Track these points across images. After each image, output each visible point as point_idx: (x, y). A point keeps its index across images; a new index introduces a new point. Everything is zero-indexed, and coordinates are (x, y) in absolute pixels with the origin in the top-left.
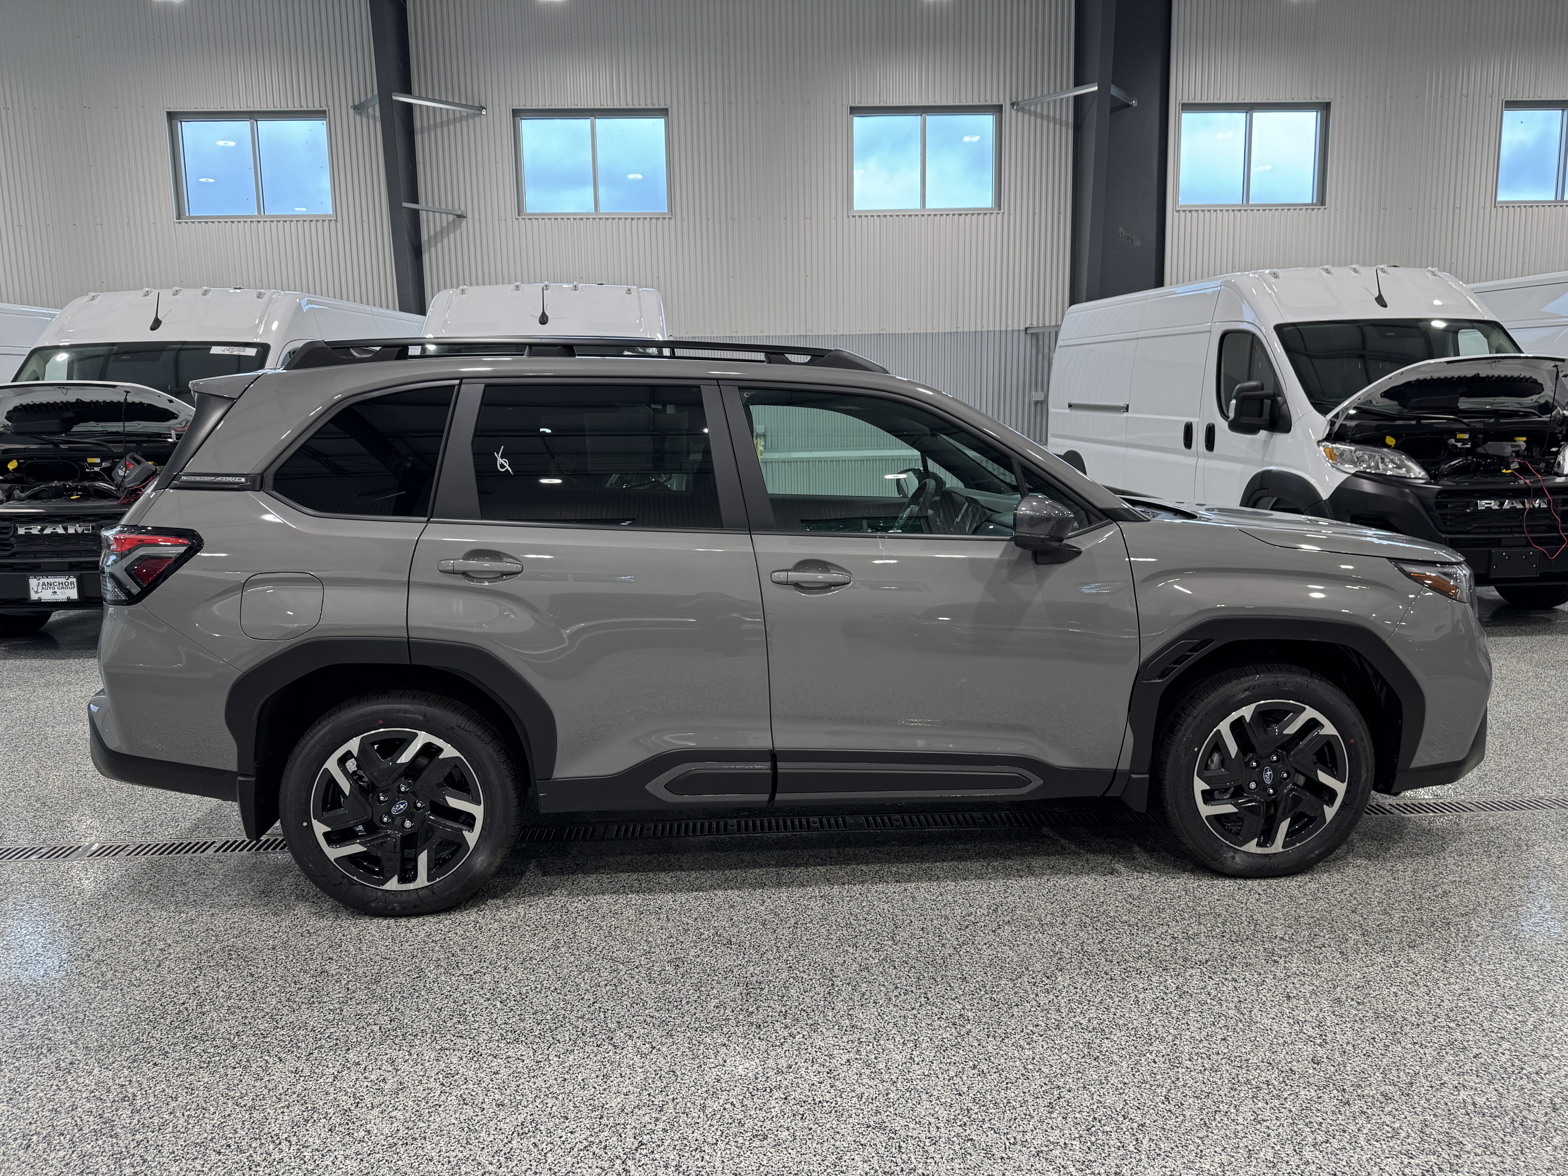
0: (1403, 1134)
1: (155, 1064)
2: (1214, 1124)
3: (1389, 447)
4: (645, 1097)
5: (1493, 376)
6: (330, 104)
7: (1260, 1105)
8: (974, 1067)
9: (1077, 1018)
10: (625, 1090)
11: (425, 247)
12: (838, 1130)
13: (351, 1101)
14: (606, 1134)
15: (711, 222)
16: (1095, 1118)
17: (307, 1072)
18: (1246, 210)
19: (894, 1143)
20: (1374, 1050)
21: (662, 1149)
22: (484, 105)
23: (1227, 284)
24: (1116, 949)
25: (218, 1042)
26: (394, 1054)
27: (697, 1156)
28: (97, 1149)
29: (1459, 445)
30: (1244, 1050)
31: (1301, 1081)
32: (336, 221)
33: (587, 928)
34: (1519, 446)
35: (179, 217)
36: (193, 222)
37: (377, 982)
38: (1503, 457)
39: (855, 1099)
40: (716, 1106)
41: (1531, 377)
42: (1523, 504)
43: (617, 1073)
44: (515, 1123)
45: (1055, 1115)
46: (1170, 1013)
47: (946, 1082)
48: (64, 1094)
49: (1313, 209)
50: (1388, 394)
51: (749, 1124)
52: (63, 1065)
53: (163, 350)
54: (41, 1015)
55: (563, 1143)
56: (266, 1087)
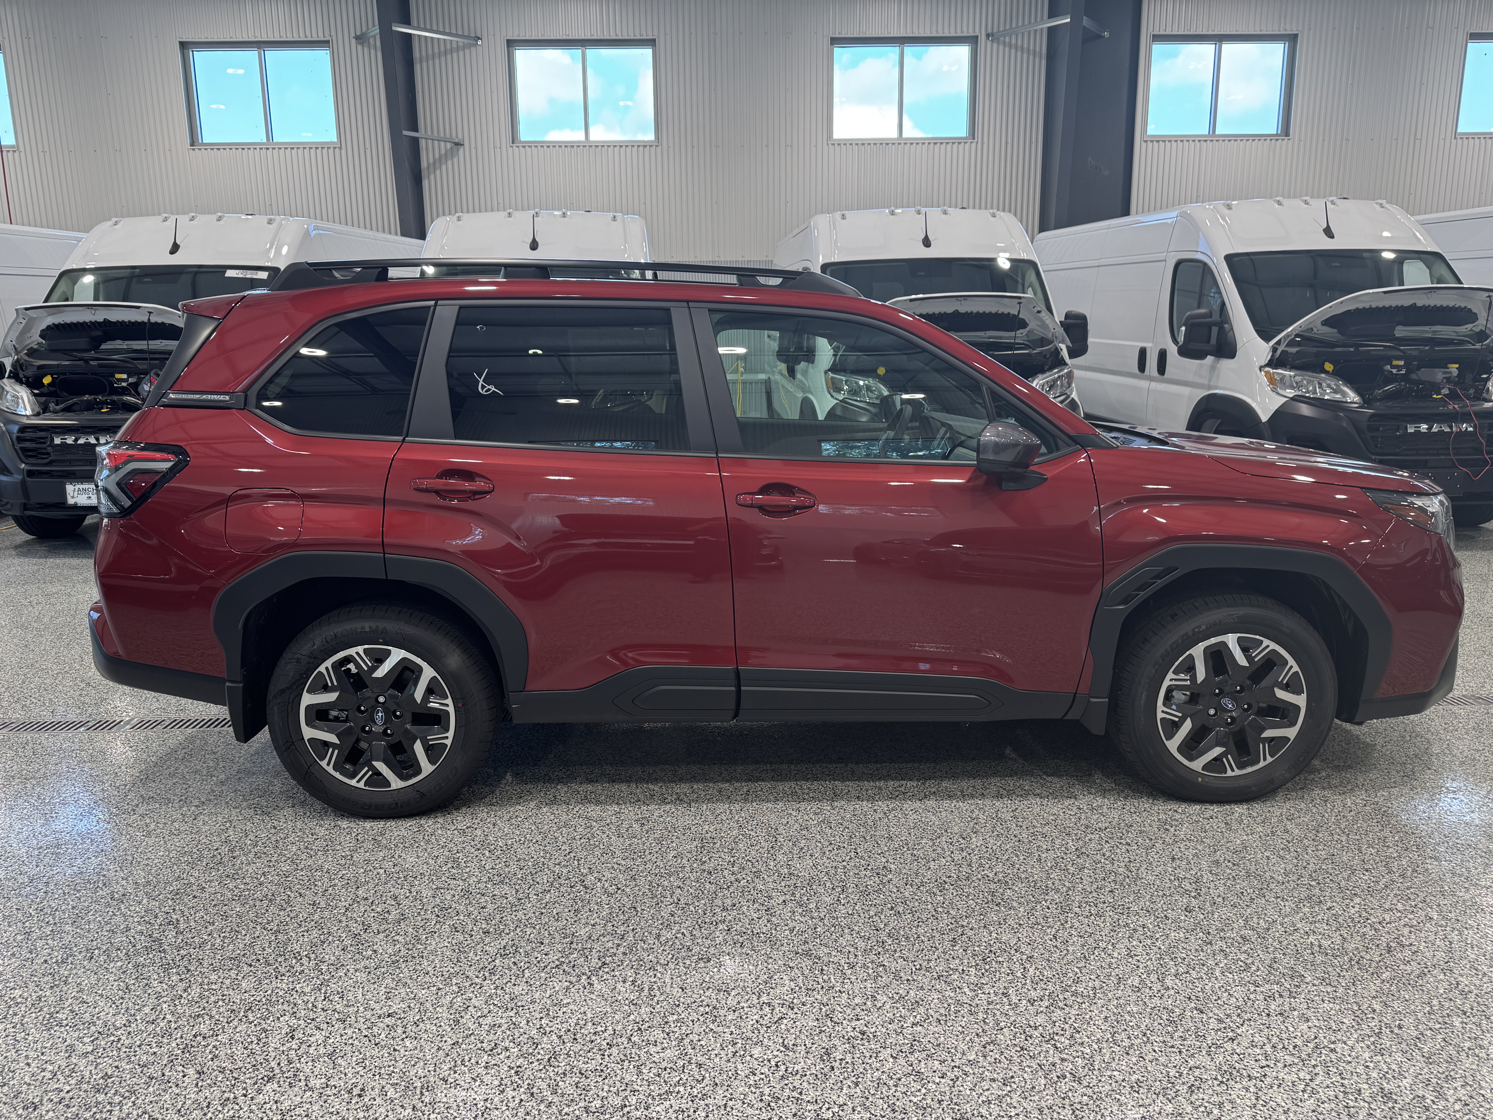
0: (1254, 968)
1: (195, 897)
2: (1092, 957)
3: (1326, 372)
4: (609, 928)
5: (1429, 306)
6: (333, 34)
7: (1135, 943)
8: (892, 908)
9: (986, 872)
10: (592, 922)
11: (424, 173)
12: (771, 955)
13: (361, 927)
14: (575, 956)
15: (695, 149)
16: (991, 951)
17: (323, 904)
18: (1212, 141)
19: (818, 967)
20: (1241, 902)
21: (621, 968)
22: (479, 35)
23: (1184, 215)
24: (1026, 816)
25: (247, 880)
26: (397, 892)
27: (651, 974)
28: (149, 961)
29: (1394, 371)
30: (1127, 900)
31: (1173, 925)
32: (340, 148)
33: (566, 793)
34: (1450, 373)
35: (192, 144)
36: (206, 149)
37: (382, 835)
38: (1435, 383)
39: (787, 932)
40: (669, 935)
41: (1465, 307)
42: (1451, 428)
43: (587, 909)
44: (498, 947)
45: (957, 948)
46: (1068, 869)
47: (867, 920)
48: (119, 919)
49: (1277, 140)
50: (1326, 323)
51: (695, 949)
52: (116, 896)
53: (181, 273)
54: (96, 857)
55: (539, 962)
56: (288, 916)
